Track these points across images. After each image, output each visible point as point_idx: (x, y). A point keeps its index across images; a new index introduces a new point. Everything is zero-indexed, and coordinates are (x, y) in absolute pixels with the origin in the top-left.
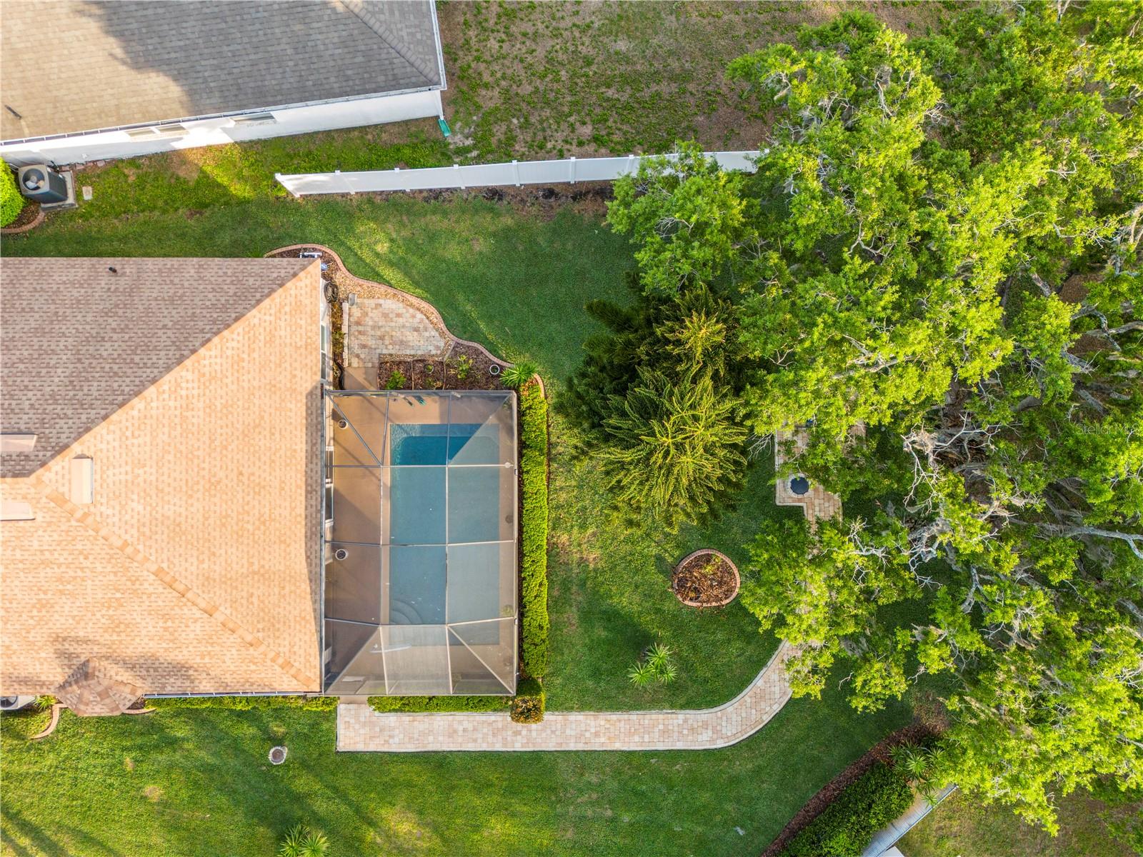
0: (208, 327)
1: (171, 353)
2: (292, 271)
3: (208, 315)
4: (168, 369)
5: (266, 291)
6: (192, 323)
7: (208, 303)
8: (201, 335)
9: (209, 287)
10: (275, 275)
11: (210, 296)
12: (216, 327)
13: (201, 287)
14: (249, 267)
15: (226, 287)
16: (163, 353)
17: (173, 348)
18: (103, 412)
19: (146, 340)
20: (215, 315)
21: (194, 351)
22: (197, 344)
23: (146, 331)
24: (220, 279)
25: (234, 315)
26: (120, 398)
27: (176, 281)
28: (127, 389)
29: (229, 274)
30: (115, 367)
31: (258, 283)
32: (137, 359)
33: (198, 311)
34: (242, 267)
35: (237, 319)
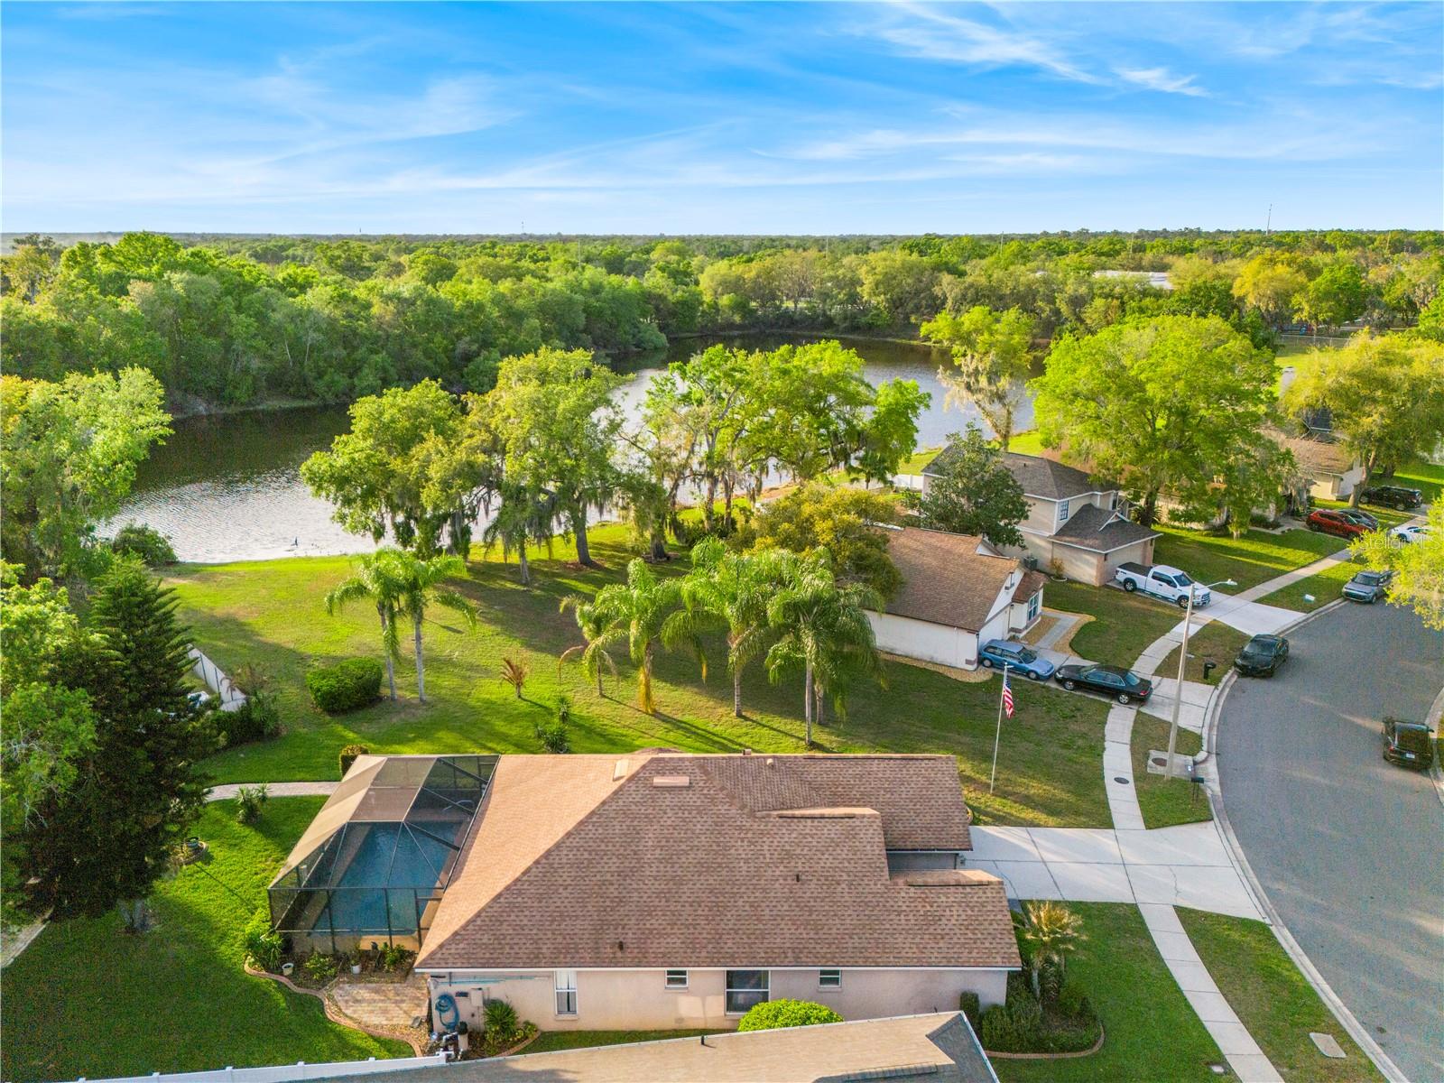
0: (525, 887)
1: (557, 861)
2: (444, 951)
3: (526, 900)
4: (558, 846)
5: (471, 927)
6: (541, 891)
7: (527, 913)
8: (532, 878)
9: (527, 932)
10: (461, 946)
11: (525, 922)
12: (518, 887)
13: (535, 932)
14: (488, 955)
15: (511, 932)
16: (564, 861)
17: (556, 866)
18: (606, 807)
19: (580, 873)
20: (520, 899)
21: (537, 862)
22: (534, 870)
23: (582, 882)
24: (516, 941)
25: (502, 900)
26: (594, 819)
27: (560, 939)
28: (590, 827)
29: (507, 947)
30: (603, 847)
31: (478, 936)
32: (586, 855)
33: (535, 904)
34: (495, 956)
35: (499, 896)
